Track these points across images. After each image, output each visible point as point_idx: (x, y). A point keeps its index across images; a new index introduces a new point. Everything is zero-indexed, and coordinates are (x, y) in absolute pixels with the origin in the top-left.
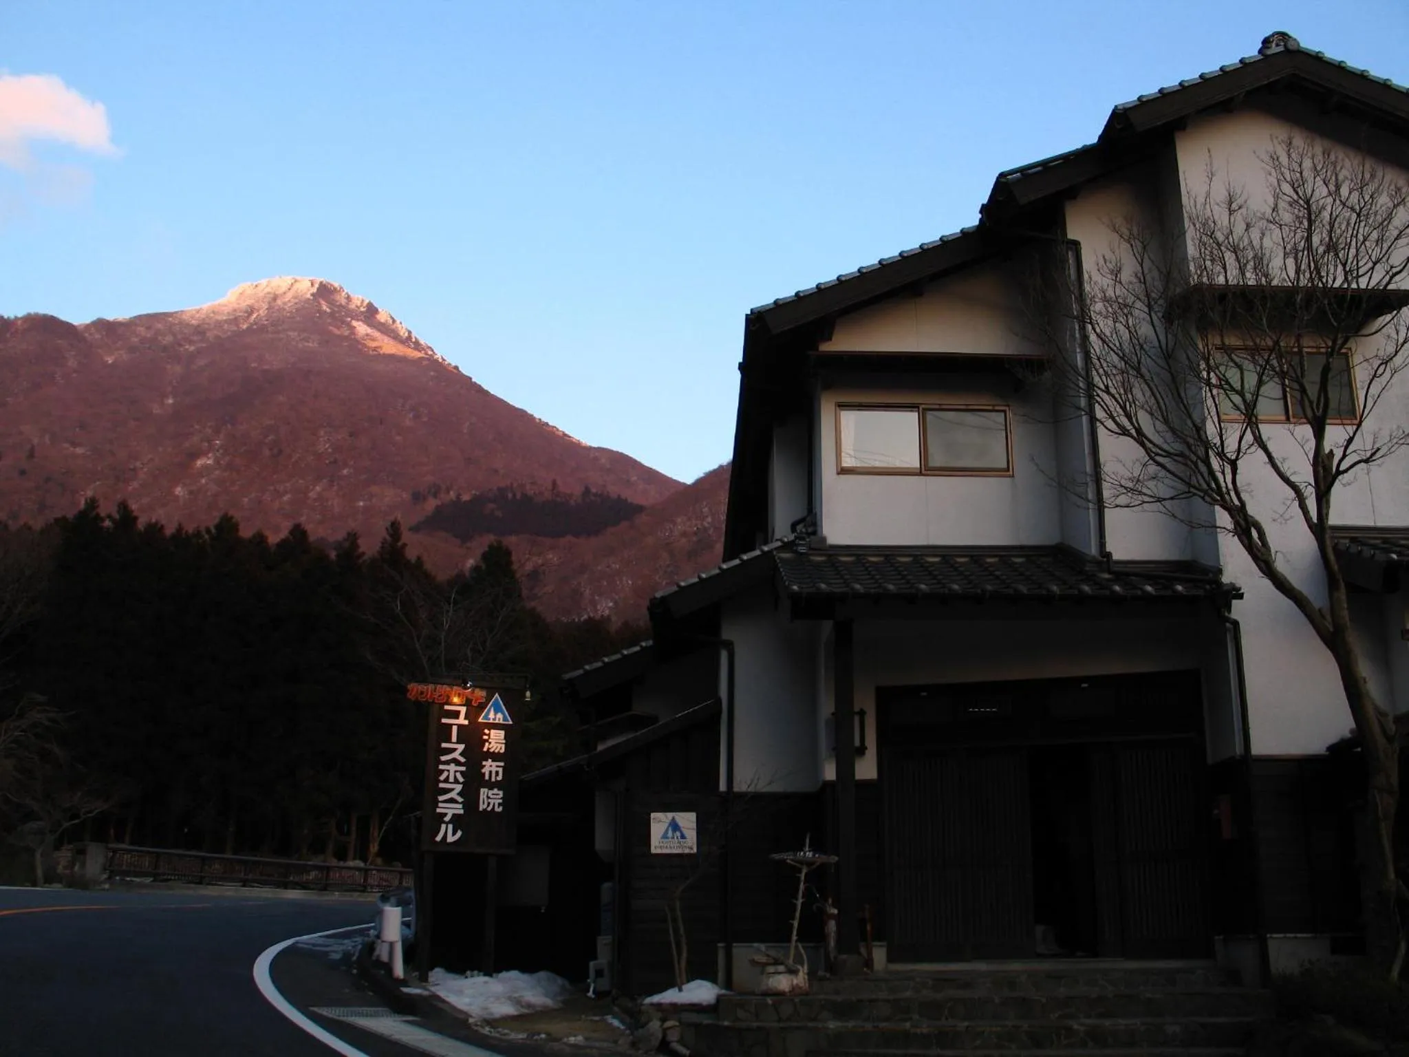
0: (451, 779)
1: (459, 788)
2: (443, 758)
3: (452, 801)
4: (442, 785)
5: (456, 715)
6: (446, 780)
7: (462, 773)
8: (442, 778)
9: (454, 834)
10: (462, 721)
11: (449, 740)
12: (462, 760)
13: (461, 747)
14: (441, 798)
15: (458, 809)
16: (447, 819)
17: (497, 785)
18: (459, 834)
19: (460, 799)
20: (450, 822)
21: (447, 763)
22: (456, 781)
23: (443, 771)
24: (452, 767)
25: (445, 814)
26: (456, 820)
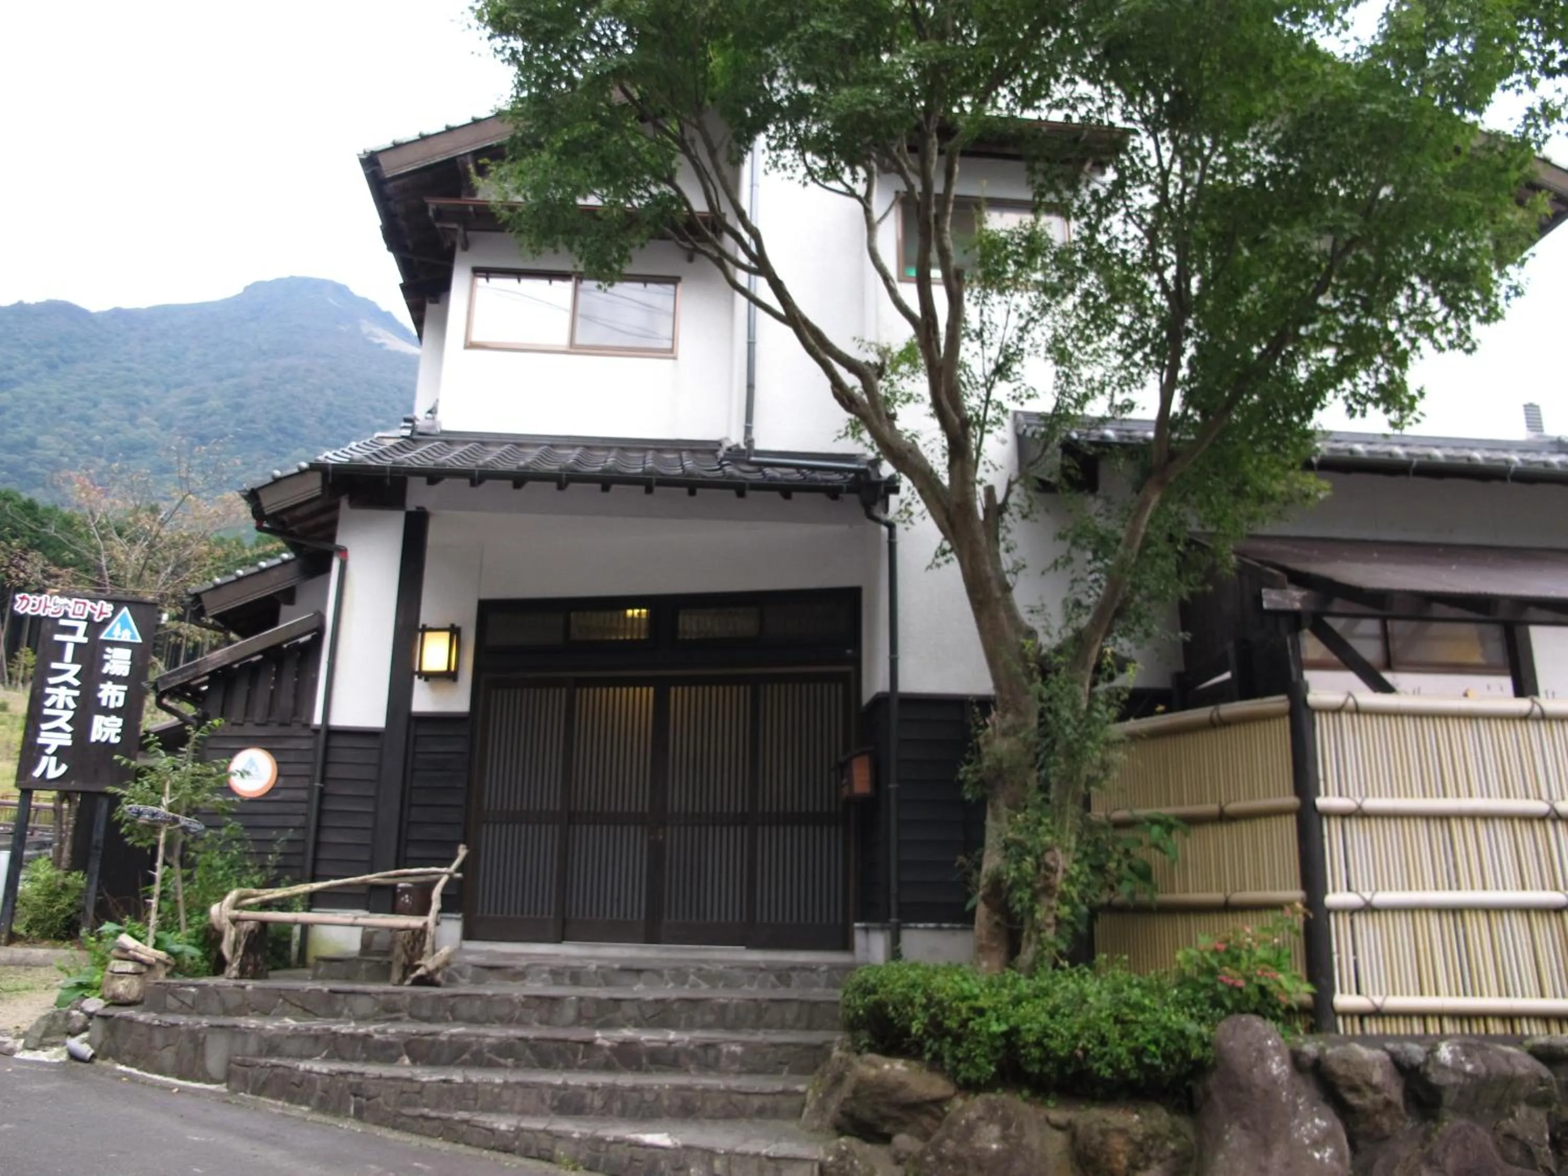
0: (60, 705)
1: (69, 715)
2: (52, 680)
3: (58, 730)
4: (47, 712)
5: (72, 630)
6: (53, 706)
7: (75, 698)
8: (48, 703)
9: (58, 766)
10: (80, 638)
11: (60, 659)
12: (76, 683)
13: (76, 668)
14: (44, 726)
15: (66, 740)
16: (50, 751)
17: (117, 712)
18: (64, 768)
19: (69, 729)
20: (53, 754)
21: (56, 686)
22: (66, 707)
23: (49, 695)
24: (63, 690)
25: (47, 746)
26: (61, 753)
